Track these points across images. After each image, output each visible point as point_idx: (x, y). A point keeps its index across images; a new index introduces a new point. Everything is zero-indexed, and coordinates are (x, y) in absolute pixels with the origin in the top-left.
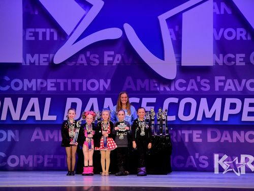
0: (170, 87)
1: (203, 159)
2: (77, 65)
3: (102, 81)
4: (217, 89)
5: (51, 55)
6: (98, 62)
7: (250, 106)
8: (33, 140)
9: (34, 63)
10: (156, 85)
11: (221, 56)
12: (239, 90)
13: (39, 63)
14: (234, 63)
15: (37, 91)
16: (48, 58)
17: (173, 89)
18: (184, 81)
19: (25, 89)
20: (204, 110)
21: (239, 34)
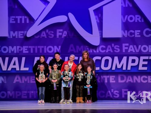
0: (96, 50)
1: (116, 93)
2: (41, 37)
3: (56, 47)
4: (124, 51)
5: (25, 32)
6: (53, 36)
7: (143, 61)
8: (15, 82)
9: (15, 37)
10: (88, 49)
11: (126, 31)
12: (137, 52)
13: (18, 37)
14: (134, 35)
15: (17, 53)
16: (23, 34)
17: (98, 51)
18: (104, 47)
19: (10, 52)
20: (116, 63)
21: (137, 18)
